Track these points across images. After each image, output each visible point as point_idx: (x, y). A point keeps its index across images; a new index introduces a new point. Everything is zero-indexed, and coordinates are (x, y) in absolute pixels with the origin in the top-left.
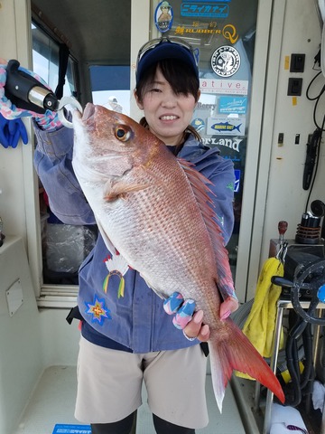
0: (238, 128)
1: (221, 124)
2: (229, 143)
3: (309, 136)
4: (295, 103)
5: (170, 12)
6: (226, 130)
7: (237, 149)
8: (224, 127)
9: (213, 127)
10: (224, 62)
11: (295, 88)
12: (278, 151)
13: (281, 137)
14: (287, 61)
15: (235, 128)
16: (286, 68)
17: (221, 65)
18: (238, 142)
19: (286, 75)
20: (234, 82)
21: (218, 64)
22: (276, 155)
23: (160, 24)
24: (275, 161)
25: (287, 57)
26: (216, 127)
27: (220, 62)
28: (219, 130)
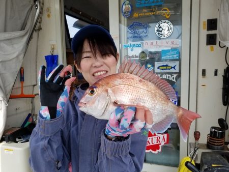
0: (174, 68)
1: (163, 66)
2: (169, 77)
3: (225, 70)
4: (212, 50)
5: (130, 6)
6: (167, 69)
7: (174, 80)
8: (165, 68)
9: (158, 68)
10: (163, 29)
11: (211, 40)
12: (202, 80)
13: (204, 72)
14: (204, 24)
15: (172, 68)
16: (204, 29)
17: (161, 31)
18: (175, 76)
19: (205, 33)
20: (170, 41)
21: (159, 31)
22: (200, 83)
23: (125, 13)
24: (200, 87)
25: (204, 22)
26: (160, 68)
27: (161, 29)
28: (162, 69)
